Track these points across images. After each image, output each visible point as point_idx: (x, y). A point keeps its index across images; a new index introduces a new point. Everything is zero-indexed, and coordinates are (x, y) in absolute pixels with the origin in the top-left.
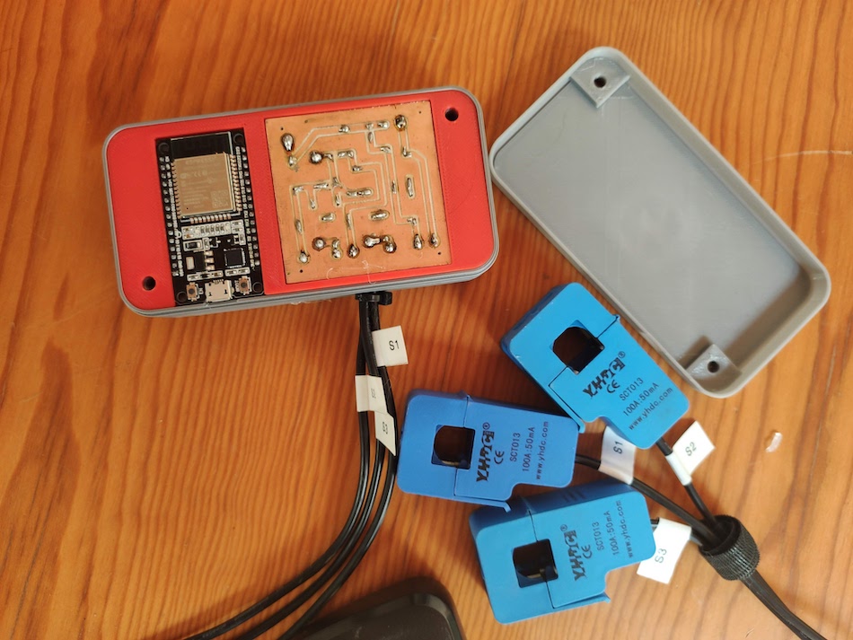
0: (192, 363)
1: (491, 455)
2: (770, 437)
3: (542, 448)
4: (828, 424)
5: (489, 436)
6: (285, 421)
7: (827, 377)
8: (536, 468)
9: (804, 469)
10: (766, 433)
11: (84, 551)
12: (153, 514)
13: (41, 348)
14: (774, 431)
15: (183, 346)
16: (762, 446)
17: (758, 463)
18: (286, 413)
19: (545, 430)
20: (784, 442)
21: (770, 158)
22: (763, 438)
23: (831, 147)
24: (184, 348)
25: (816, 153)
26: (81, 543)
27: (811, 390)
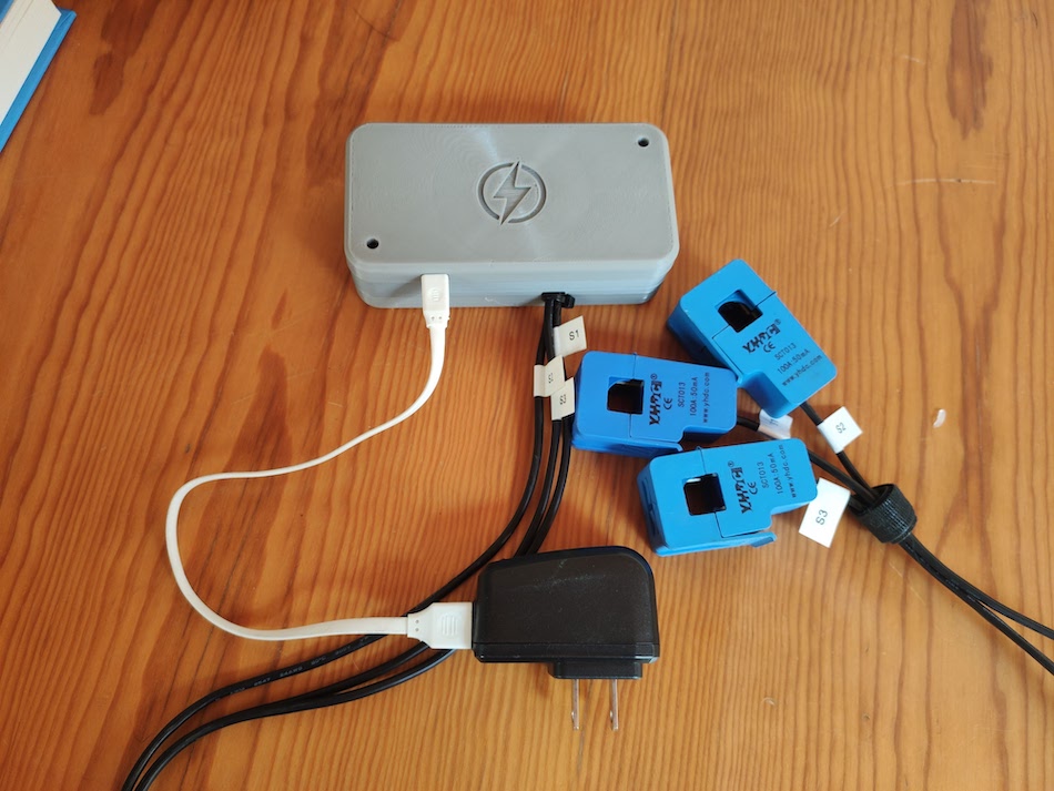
0: (399, 365)
1: (660, 402)
2: (935, 415)
3: (706, 395)
4: (986, 402)
5: (657, 385)
6: (486, 413)
7: (976, 360)
8: (703, 413)
9: (972, 442)
10: (931, 411)
11: (292, 541)
12: (362, 502)
13: (259, 353)
14: (937, 410)
15: (391, 350)
16: (929, 424)
17: (929, 439)
18: (486, 405)
19: (707, 380)
20: (949, 418)
21: (889, 185)
22: (928, 417)
23: (938, 177)
24: (391, 351)
25: (926, 181)
26: (288, 534)
27: (964, 372)
